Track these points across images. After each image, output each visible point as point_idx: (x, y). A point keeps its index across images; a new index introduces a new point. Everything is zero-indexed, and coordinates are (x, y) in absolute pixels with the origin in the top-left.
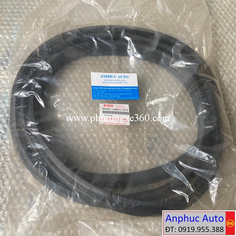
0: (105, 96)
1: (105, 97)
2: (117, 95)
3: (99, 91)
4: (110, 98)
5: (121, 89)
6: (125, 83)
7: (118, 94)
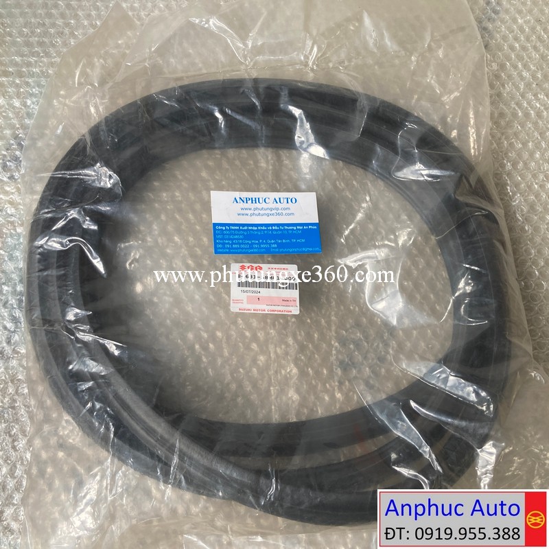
0: (242, 246)
1: (243, 249)
2: (270, 244)
3: (230, 235)
4: (255, 250)
5: (280, 230)
6: (289, 214)
7: (273, 241)
